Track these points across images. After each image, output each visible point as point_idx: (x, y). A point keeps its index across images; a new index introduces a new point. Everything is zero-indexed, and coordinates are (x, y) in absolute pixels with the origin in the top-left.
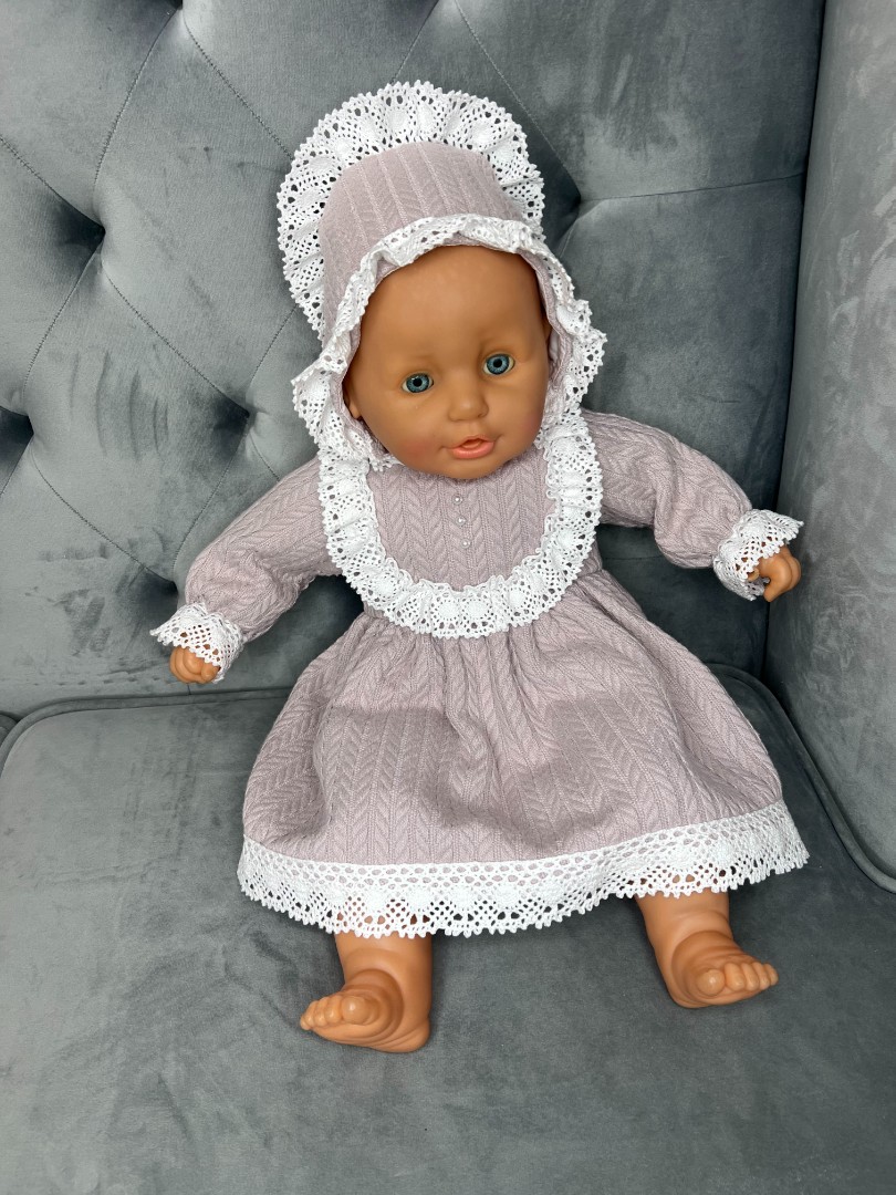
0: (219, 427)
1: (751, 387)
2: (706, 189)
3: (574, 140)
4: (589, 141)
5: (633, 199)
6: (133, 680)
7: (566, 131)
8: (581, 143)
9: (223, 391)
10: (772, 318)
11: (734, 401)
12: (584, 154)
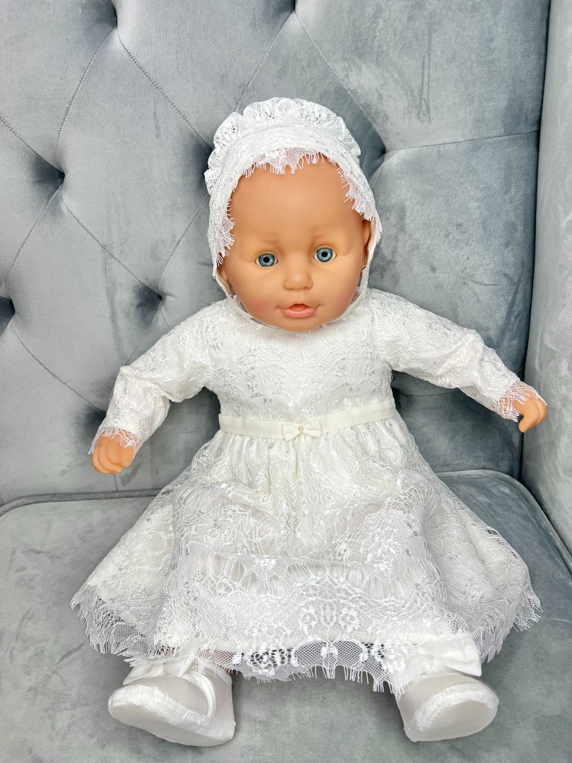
1: (506, 275)
2: (471, 140)
5: (421, 148)
9: (143, 281)
10: (519, 227)
11: (495, 285)
12: (387, 118)
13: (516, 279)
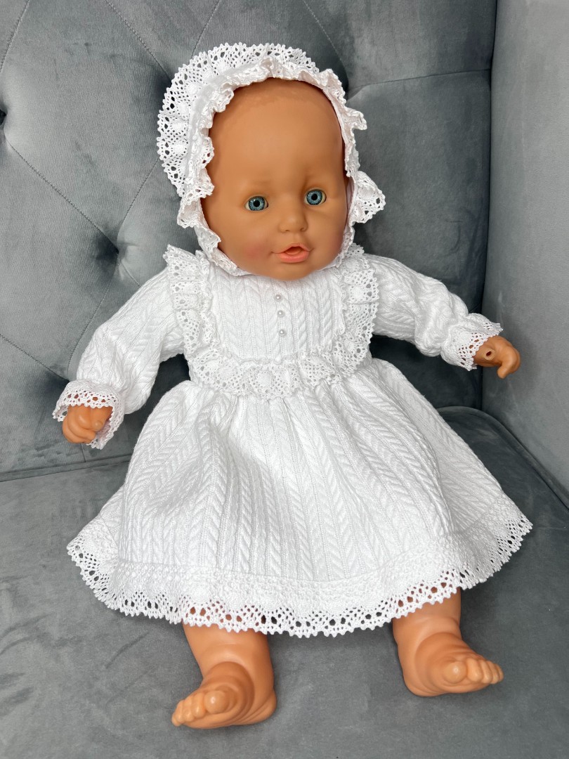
0: (99, 258)
1: (469, 212)
2: (434, 75)
3: (347, 40)
4: (357, 41)
5: (386, 84)
6: (40, 456)
7: (343, 33)
8: (352, 42)
9: (102, 230)
10: (479, 164)
11: (459, 221)
12: (354, 51)
13: (476, 216)
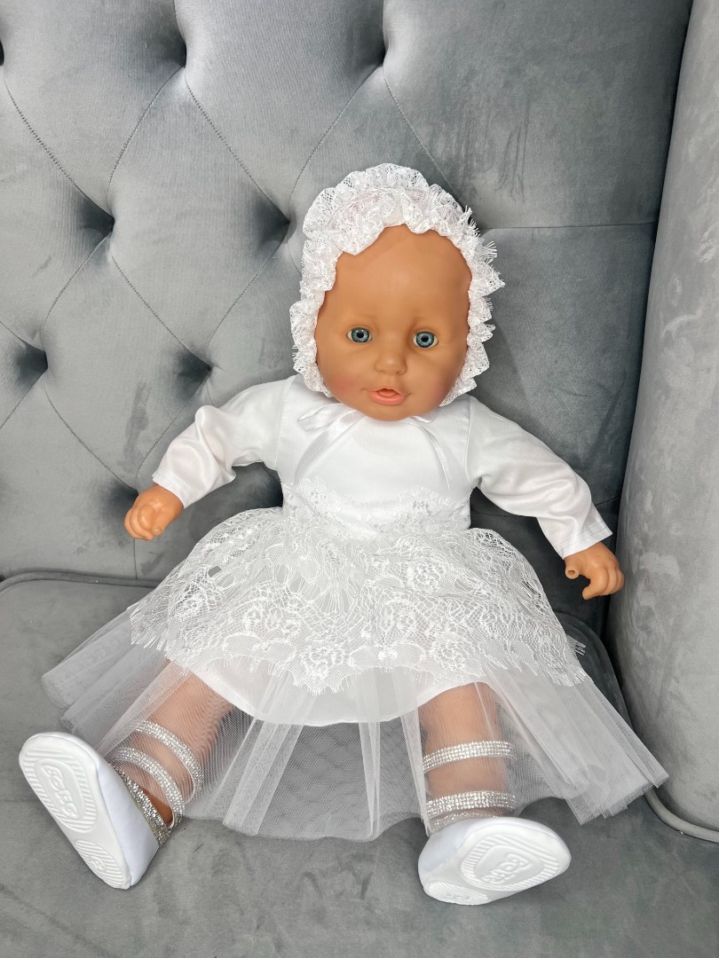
1: (600, 386)
2: (570, 226)
3: (468, 181)
5: (514, 229)
9: (188, 348)
11: (586, 396)
13: (614, 392)
